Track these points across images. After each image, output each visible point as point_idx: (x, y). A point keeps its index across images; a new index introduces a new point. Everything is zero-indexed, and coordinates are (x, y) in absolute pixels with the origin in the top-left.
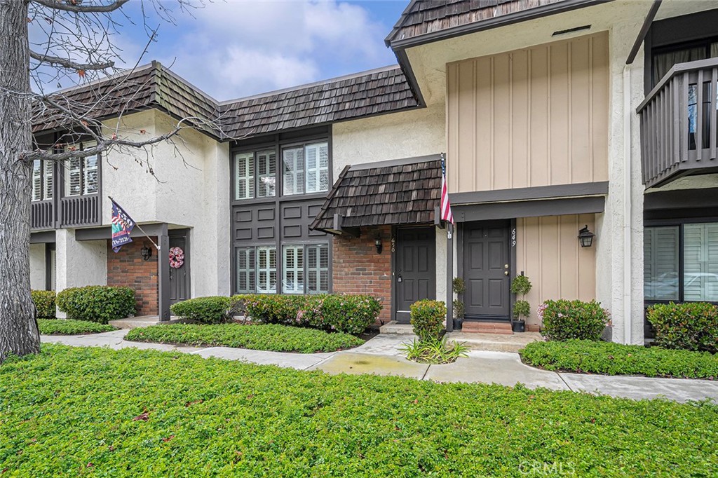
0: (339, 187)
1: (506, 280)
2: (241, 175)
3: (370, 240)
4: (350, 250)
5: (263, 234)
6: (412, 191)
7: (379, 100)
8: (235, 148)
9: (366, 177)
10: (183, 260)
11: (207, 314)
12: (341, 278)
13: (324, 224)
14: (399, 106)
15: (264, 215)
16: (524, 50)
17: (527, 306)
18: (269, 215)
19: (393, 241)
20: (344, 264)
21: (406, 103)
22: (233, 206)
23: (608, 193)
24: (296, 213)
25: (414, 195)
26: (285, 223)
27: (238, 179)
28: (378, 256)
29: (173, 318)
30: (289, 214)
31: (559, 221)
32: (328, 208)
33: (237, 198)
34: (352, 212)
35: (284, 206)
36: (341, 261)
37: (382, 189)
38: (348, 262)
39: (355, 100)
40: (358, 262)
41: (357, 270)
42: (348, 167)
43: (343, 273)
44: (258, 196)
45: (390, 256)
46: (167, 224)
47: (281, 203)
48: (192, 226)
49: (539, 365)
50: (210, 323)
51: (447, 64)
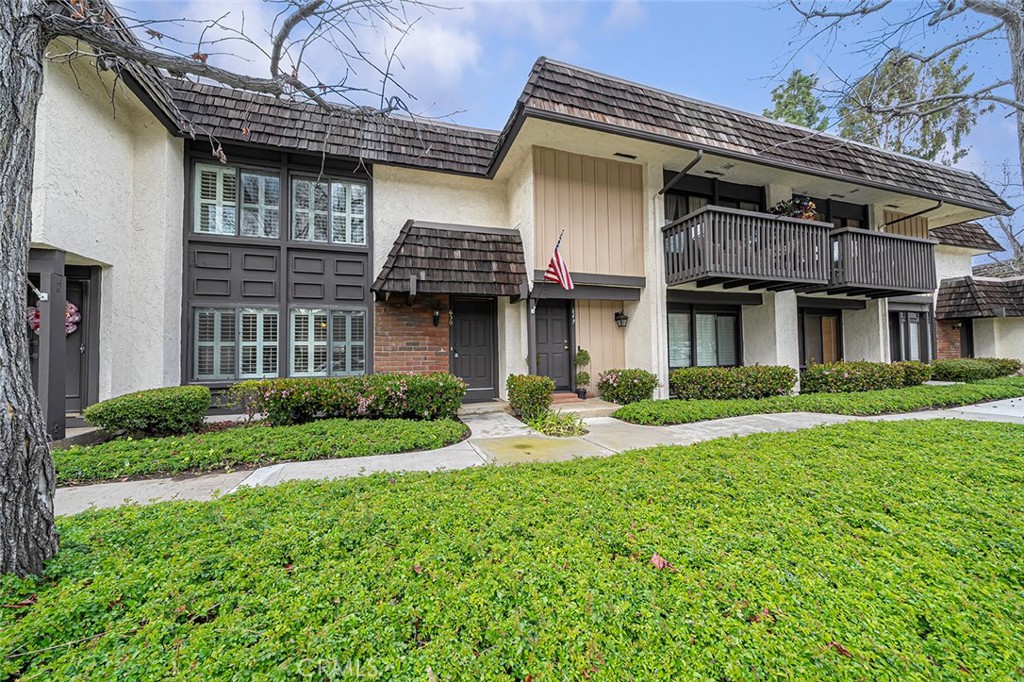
0: (404, 243)
1: (566, 354)
2: (204, 195)
3: (424, 310)
4: (398, 320)
5: (252, 290)
6: (491, 261)
7: (442, 156)
8: (195, 151)
9: (436, 238)
10: (77, 323)
11: (179, 417)
12: (387, 355)
13: (391, 286)
14: (466, 169)
15: (252, 263)
16: (592, 158)
17: (588, 377)
18: (267, 264)
19: (451, 313)
20: (390, 338)
21: (474, 169)
22: (190, 242)
23: (644, 286)
24: (316, 267)
25: (494, 266)
26: (295, 279)
27: (198, 201)
28: (434, 329)
29: (70, 433)
30: (301, 266)
31: (601, 305)
32: (394, 267)
33: (197, 229)
34: (427, 275)
35: (294, 255)
36: (387, 333)
37: (457, 254)
38: (397, 335)
39: (413, 146)
40: (409, 334)
41: (408, 344)
42: (409, 222)
43: (390, 348)
44: (241, 234)
45: (447, 330)
46: (65, 252)
47: (289, 249)
48: (109, 263)
49: (648, 423)
50: (179, 433)
51: (533, 146)
